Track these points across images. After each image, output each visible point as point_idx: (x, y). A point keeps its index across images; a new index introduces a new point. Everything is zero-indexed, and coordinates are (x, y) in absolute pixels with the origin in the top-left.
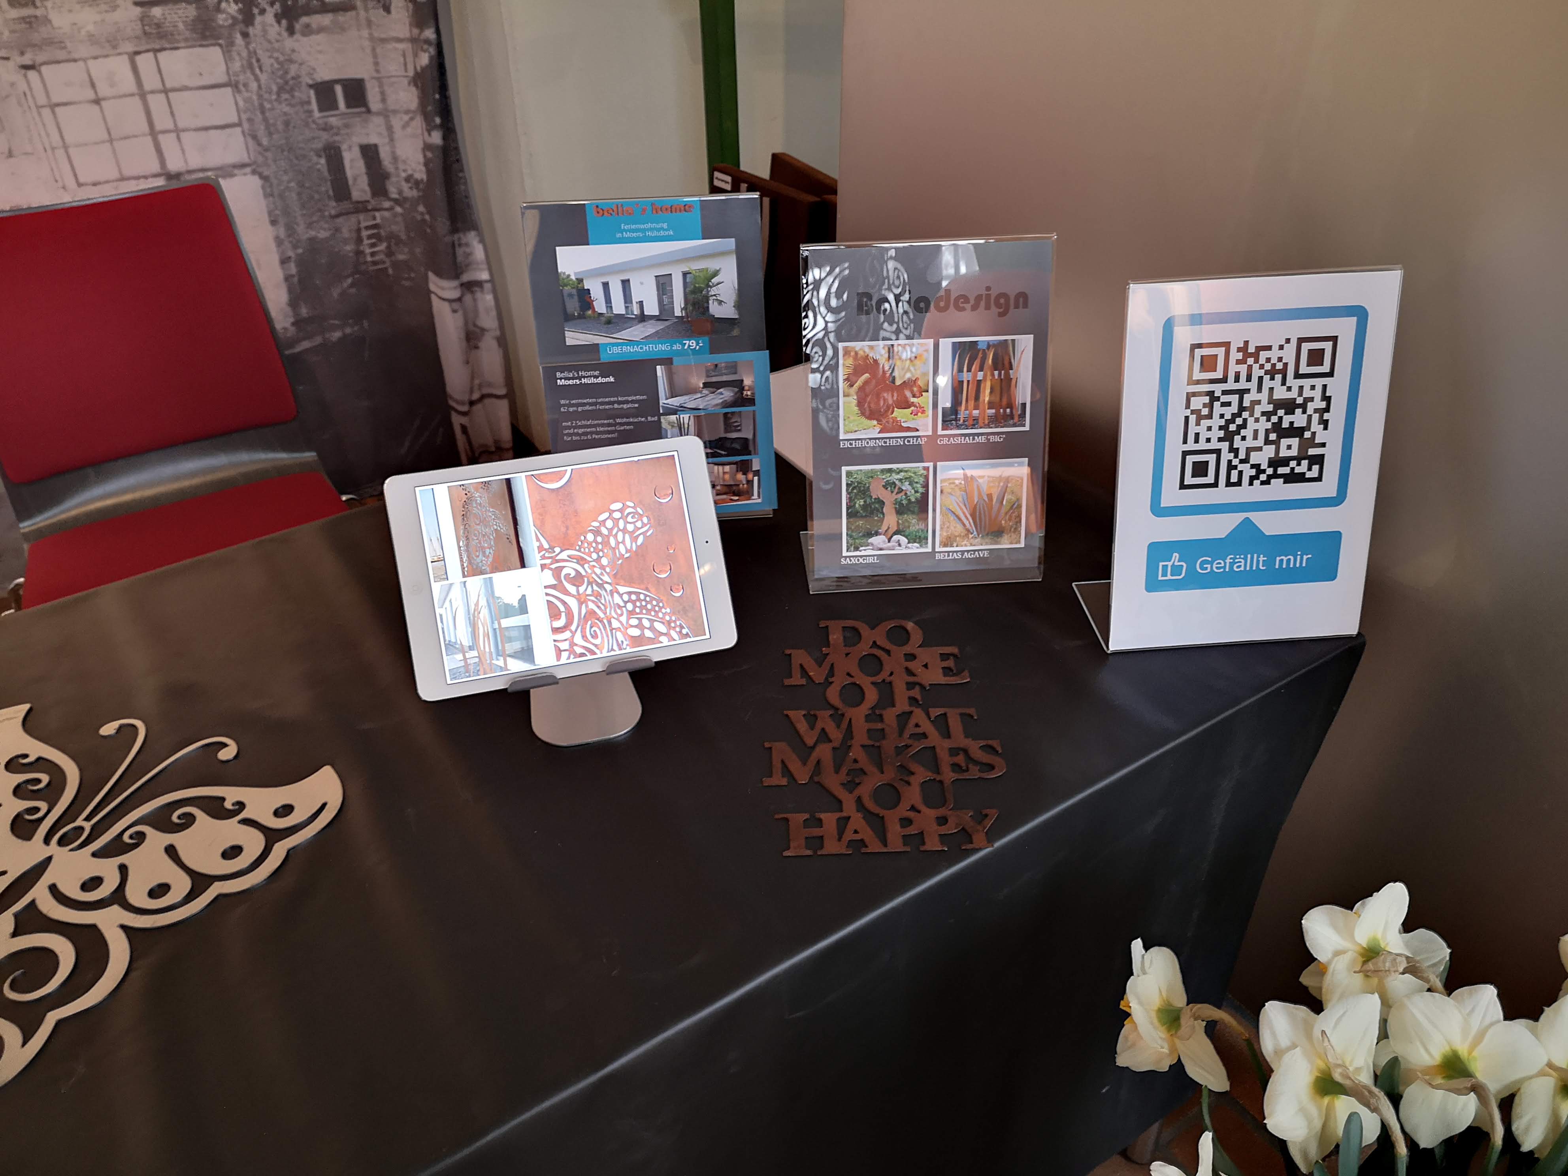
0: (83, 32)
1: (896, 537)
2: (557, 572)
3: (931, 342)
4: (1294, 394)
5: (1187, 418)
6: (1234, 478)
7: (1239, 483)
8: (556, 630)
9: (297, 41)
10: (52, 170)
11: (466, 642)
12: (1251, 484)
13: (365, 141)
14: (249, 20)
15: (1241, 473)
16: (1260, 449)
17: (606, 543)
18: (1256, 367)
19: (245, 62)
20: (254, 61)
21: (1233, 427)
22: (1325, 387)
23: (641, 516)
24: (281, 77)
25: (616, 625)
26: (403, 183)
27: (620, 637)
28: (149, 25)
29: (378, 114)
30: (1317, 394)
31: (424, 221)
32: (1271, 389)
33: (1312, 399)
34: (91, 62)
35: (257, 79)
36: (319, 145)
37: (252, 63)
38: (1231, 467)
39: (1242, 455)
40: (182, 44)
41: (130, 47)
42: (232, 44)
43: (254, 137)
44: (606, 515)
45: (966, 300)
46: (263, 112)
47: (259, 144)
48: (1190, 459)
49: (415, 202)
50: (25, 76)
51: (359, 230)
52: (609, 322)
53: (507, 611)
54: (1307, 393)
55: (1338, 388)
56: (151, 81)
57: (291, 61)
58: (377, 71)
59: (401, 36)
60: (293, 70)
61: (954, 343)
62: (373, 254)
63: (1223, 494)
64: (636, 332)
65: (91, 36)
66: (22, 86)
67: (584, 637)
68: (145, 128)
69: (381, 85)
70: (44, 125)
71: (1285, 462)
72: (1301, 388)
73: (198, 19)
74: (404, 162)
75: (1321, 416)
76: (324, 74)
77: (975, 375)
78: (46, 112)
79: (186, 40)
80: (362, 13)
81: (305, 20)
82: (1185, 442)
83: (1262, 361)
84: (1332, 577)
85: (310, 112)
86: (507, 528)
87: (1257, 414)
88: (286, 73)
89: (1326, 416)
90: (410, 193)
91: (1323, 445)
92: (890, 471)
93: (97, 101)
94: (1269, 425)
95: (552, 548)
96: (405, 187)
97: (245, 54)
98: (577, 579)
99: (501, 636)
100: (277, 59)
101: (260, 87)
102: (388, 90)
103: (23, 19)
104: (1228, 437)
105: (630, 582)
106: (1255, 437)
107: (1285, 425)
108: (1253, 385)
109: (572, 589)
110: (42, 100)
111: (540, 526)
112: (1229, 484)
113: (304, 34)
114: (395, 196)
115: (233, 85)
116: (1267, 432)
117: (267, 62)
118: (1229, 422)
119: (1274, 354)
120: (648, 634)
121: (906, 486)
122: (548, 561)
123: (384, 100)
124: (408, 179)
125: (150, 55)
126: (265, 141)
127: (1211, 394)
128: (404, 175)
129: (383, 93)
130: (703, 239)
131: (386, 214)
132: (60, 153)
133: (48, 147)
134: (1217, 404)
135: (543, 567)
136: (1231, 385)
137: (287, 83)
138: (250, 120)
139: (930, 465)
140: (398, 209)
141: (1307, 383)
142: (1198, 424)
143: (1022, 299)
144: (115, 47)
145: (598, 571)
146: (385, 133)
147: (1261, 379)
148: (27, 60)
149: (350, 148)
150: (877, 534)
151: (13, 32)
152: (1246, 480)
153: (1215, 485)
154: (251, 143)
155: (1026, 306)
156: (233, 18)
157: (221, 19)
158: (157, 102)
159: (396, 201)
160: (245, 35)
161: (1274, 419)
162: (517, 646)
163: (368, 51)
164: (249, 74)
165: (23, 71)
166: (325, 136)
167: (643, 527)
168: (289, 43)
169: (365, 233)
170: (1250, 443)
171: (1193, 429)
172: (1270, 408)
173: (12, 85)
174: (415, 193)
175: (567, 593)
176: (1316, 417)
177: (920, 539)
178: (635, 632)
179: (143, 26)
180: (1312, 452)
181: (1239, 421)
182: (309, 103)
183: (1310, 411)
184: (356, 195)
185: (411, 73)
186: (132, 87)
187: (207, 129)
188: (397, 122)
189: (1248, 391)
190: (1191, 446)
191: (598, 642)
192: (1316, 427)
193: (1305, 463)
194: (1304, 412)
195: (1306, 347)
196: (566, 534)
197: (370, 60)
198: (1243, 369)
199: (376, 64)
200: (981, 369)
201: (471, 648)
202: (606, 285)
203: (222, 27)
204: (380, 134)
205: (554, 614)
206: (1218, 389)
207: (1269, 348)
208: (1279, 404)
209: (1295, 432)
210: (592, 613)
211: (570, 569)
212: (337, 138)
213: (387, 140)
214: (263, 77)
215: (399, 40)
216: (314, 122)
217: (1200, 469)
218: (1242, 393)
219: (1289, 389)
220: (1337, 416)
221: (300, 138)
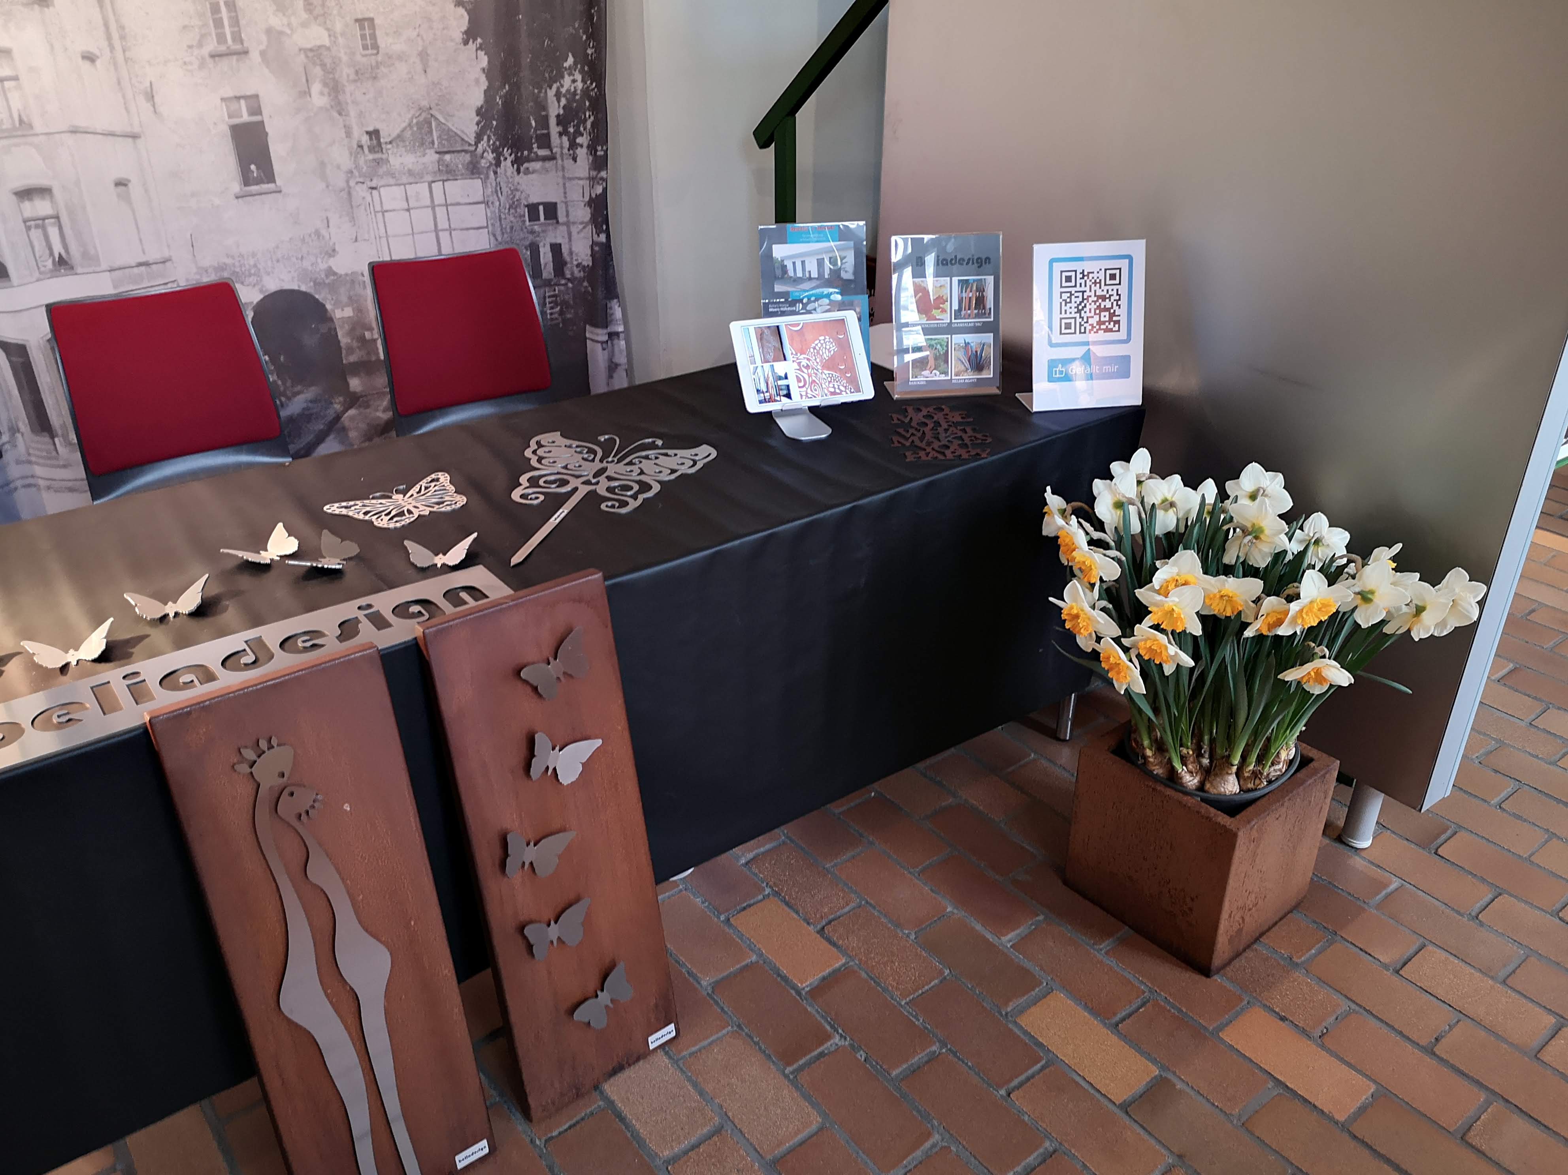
0: (406, 168)
1: (934, 371)
2: (799, 364)
3: (949, 278)
4: (1105, 293)
5: (1061, 303)
6: (1083, 331)
7: (1085, 332)
8: (799, 387)
9: (521, 177)
10: (378, 251)
11: (765, 390)
12: (1090, 332)
13: (554, 241)
14: (498, 164)
15: (1085, 328)
16: (1093, 317)
17: (818, 353)
18: (1088, 281)
19: (494, 190)
20: (499, 188)
21: (1080, 307)
22: (1117, 290)
23: (832, 343)
24: (511, 199)
25: (824, 386)
26: (575, 268)
27: (826, 392)
28: (442, 165)
29: (563, 224)
30: (1115, 292)
31: (586, 292)
32: (1095, 291)
33: (1113, 295)
34: (407, 186)
35: (499, 200)
36: (527, 243)
37: (498, 191)
38: (1081, 325)
39: (1085, 320)
40: (460, 177)
41: (430, 179)
42: (487, 177)
43: (494, 235)
44: (818, 341)
45: (964, 260)
46: (500, 220)
47: (497, 240)
48: (1064, 321)
49: (581, 280)
50: (371, 193)
51: (545, 298)
52: (795, 281)
53: (780, 378)
54: (1110, 293)
55: (1123, 289)
56: (439, 199)
57: (517, 190)
58: (565, 197)
59: (582, 176)
60: (518, 194)
61: (959, 280)
62: (551, 314)
63: (1078, 338)
64: (806, 285)
65: (409, 171)
66: (369, 199)
67: (811, 390)
68: (433, 228)
69: (567, 207)
70: (377, 223)
71: (1104, 323)
72: (1108, 291)
73: (471, 162)
74: (577, 255)
75: (1117, 303)
76: (534, 200)
77: (968, 295)
78: (380, 215)
79: (462, 175)
80: (560, 162)
81: (526, 165)
82: (1061, 313)
83: (1090, 278)
84: (1128, 376)
85: (524, 221)
86: (778, 345)
87: (1090, 302)
88: (514, 196)
89: (1119, 303)
90: (578, 274)
91: (1119, 316)
92: (931, 339)
93: (408, 210)
94: (1096, 307)
95: (796, 354)
96: (576, 270)
97: (494, 184)
98: (807, 367)
99: (779, 388)
100: (510, 188)
101: (500, 205)
102: (570, 209)
103: (374, 160)
104: (1079, 311)
105: (828, 369)
106: (1090, 312)
107: (1102, 307)
108: (1087, 289)
109: (805, 370)
110: (378, 208)
111: (791, 345)
112: (1080, 333)
113: (525, 174)
114: (569, 276)
115: (487, 203)
116: (1095, 310)
117: (505, 189)
118: (1078, 305)
119: (1095, 275)
120: (838, 391)
121: (939, 347)
122: (795, 359)
123: (567, 215)
124: (578, 266)
125: (441, 183)
126: (500, 239)
127: (1070, 292)
128: (575, 263)
129: (567, 212)
130: (839, 241)
131: (562, 288)
132: (384, 240)
133: (377, 237)
134: (1073, 297)
135: (793, 361)
136: (1078, 288)
137: (514, 203)
138: (493, 225)
139: (949, 336)
140: (570, 285)
141: (1110, 288)
142: (1066, 305)
143: (988, 259)
144: (422, 178)
145: (816, 364)
146: (566, 236)
147: (1090, 286)
148: (373, 184)
149: (544, 246)
150: (925, 370)
151: (368, 167)
152: (1087, 331)
153: (1075, 333)
154: (492, 238)
155: (989, 263)
156: (490, 162)
157: (483, 163)
158: (441, 212)
159: (569, 279)
160: (495, 173)
161: (1098, 304)
162: (785, 392)
163: (561, 185)
164: (495, 196)
165: (370, 190)
166: (531, 237)
167: (833, 348)
168: (517, 178)
169: (547, 300)
170: (1088, 314)
171: (1064, 308)
172: (1095, 299)
173: (364, 198)
174: (582, 274)
175: (803, 372)
176: (1115, 303)
177: (946, 373)
178: (832, 390)
179: (439, 166)
180: (1115, 318)
181: (1083, 304)
182: (524, 216)
183: (1112, 301)
184: (545, 275)
185: (587, 198)
186: (428, 203)
187: (467, 229)
188: (574, 230)
189: (1085, 291)
190: (1063, 315)
191: (817, 393)
192: (1115, 307)
193: (1112, 323)
194: (1110, 300)
195: (1108, 272)
196: (802, 348)
197: (562, 190)
198: (1083, 281)
199: (565, 193)
200: (971, 291)
201: (767, 392)
202: (794, 263)
203: (484, 167)
204: (563, 237)
205: (799, 380)
206: (1073, 290)
207: (1093, 273)
208: (1099, 297)
209: (1106, 309)
210: (814, 381)
211: (804, 362)
212: (538, 239)
213: (567, 240)
214: (502, 199)
215: (580, 179)
216: (526, 228)
217: (1068, 326)
218: (1083, 292)
219: (1103, 291)
220: (1124, 302)
221: (518, 237)
